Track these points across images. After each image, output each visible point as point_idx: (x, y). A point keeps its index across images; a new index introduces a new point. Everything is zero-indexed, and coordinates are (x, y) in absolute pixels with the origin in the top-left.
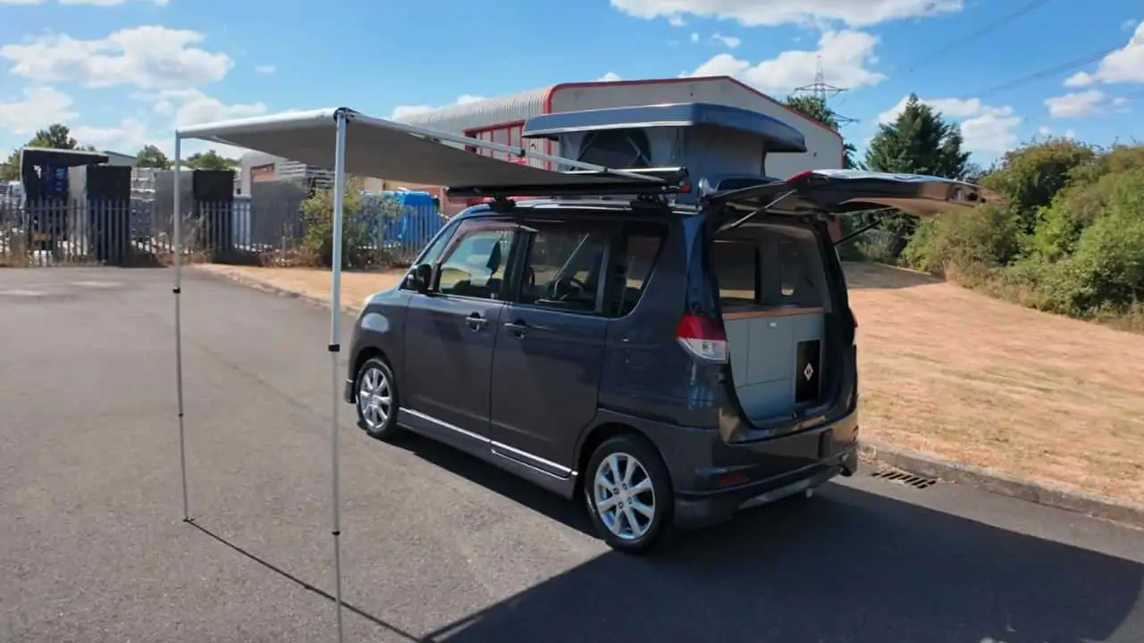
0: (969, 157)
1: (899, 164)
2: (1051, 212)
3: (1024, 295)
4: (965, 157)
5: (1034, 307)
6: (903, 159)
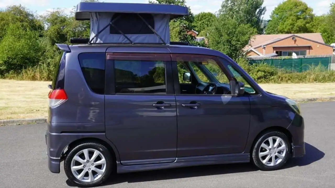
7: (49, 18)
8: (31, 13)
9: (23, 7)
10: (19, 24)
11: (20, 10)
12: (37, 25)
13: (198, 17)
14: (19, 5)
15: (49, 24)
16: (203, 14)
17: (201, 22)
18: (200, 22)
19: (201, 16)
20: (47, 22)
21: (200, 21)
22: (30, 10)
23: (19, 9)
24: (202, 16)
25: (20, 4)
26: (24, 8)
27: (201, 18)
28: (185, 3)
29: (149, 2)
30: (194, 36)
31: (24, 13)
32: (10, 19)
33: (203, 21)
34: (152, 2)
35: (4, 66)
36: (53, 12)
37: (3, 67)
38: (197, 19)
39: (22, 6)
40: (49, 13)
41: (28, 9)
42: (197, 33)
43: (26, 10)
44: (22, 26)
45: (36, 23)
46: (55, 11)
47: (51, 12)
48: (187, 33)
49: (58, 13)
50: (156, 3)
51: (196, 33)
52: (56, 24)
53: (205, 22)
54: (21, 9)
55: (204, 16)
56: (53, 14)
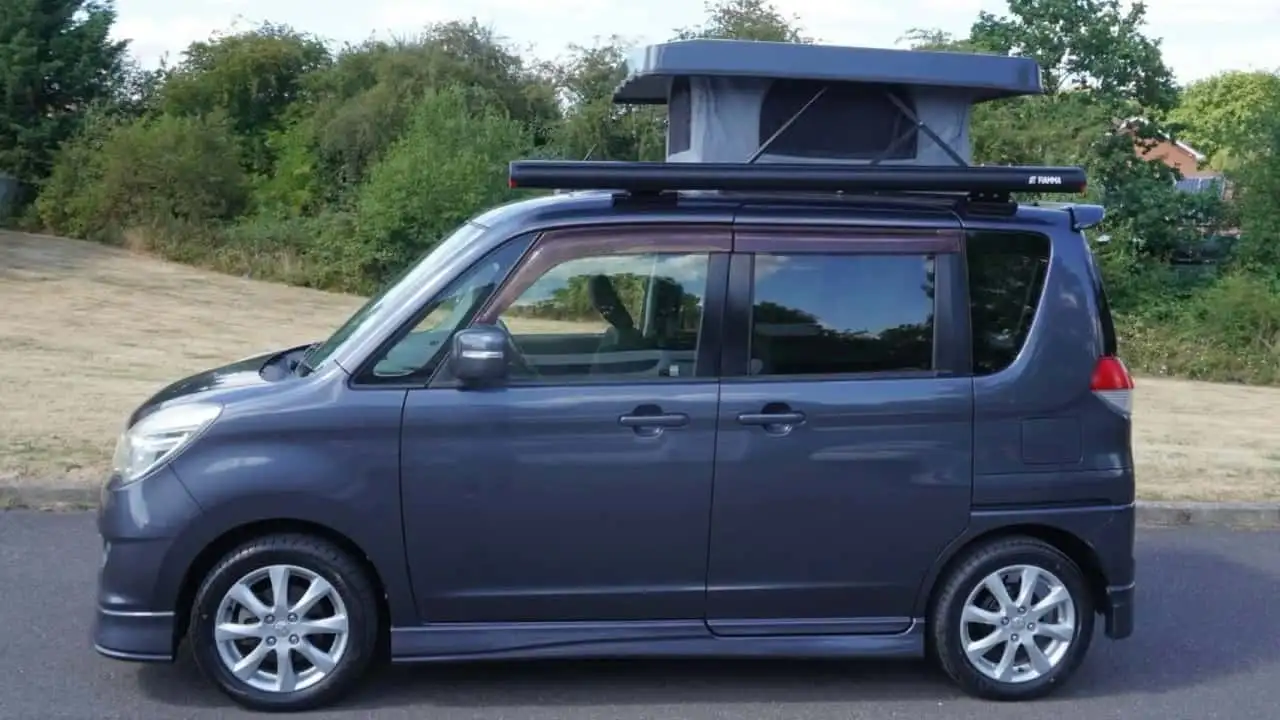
0: (129, 46)
1: (14, 53)
2: (285, 140)
3: (287, 266)
4: (122, 46)
5: (307, 285)
6: (21, 44)
7: (577, 72)
8: (512, 53)
9: (483, 29)
10: (458, 90)
11: (473, 40)
12: (531, 97)
13: (1208, 90)
14: (471, 22)
15: (575, 95)
16: (1233, 80)
17: (1220, 110)
18: (1218, 113)
19: (1225, 87)
20: (569, 87)
21: (1218, 106)
22: (509, 41)
23: (471, 34)
24: (1228, 89)
25: (474, 18)
26: (488, 34)
27: (1223, 95)
28: (1140, 23)
29: (983, 18)
30: (1172, 166)
31: (484, 51)
32: (433, 71)
33: (1229, 108)
34: (996, 19)
35: (387, 251)
36: (594, 50)
37: (384, 252)
38: (1206, 99)
39: (480, 26)
40: (580, 55)
41: (505, 38)
42: (1200, 157)
43: (495, 42)
44: (470, 98)
45: (528, 88)
46: (599, 48)
47: (586, 51)
48: (1144, 153)
49: (615, 55)
50: (1014, 22)
51: (1193, 156)
52: (600, 97)
53: (1238, 112)
54: (478, 37)
55: (1239, 87)
56: (593, 60)
